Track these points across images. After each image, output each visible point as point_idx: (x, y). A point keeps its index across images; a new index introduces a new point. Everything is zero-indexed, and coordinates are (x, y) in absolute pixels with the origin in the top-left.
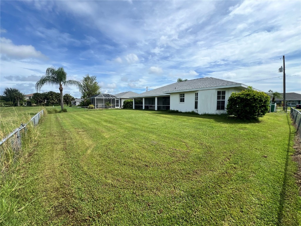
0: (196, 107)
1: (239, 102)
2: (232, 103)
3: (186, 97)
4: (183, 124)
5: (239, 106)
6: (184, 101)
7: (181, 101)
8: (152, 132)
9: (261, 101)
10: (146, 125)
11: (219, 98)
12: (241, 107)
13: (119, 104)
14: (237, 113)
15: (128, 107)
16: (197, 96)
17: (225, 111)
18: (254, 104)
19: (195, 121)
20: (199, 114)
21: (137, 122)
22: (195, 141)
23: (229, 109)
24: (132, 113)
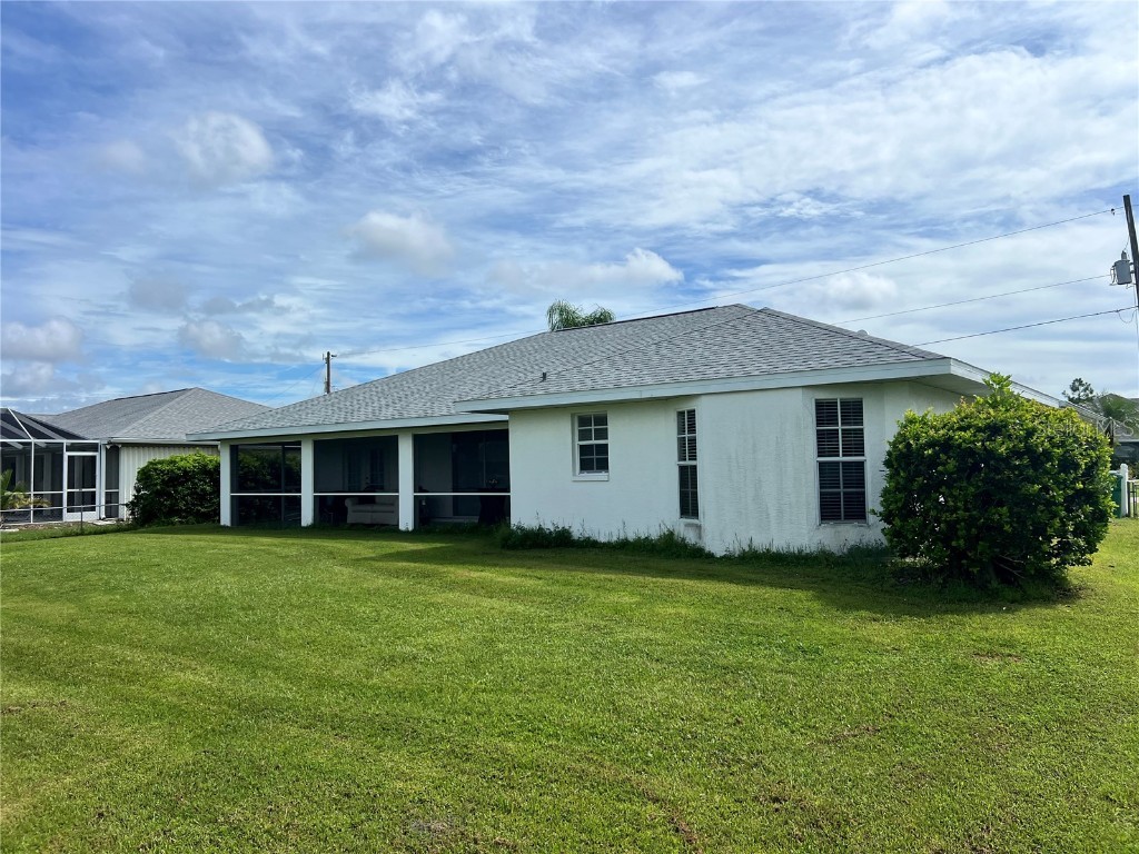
0: (689, 505)
1: (950, 474)
2: (910, 479)
3: (621, 437)
4: (621, 638)
5: (955, 498)
6: (603, 465)
7: (586, 465)
8: (404, 733)
9: (1068, 464)
10: (345, 668)
11: (825, 442)
12: (966, 502)
13: (100, 491)
14: (948, 546)
15: (173, 511)
16: (692, 428)
17: (872, 532)
18: (1037, 487)
19: (692, 613)
20: (710, 556)
21: (265, 645)
22: (731, 780)
23: (897, 522)
24: (213, 564)
